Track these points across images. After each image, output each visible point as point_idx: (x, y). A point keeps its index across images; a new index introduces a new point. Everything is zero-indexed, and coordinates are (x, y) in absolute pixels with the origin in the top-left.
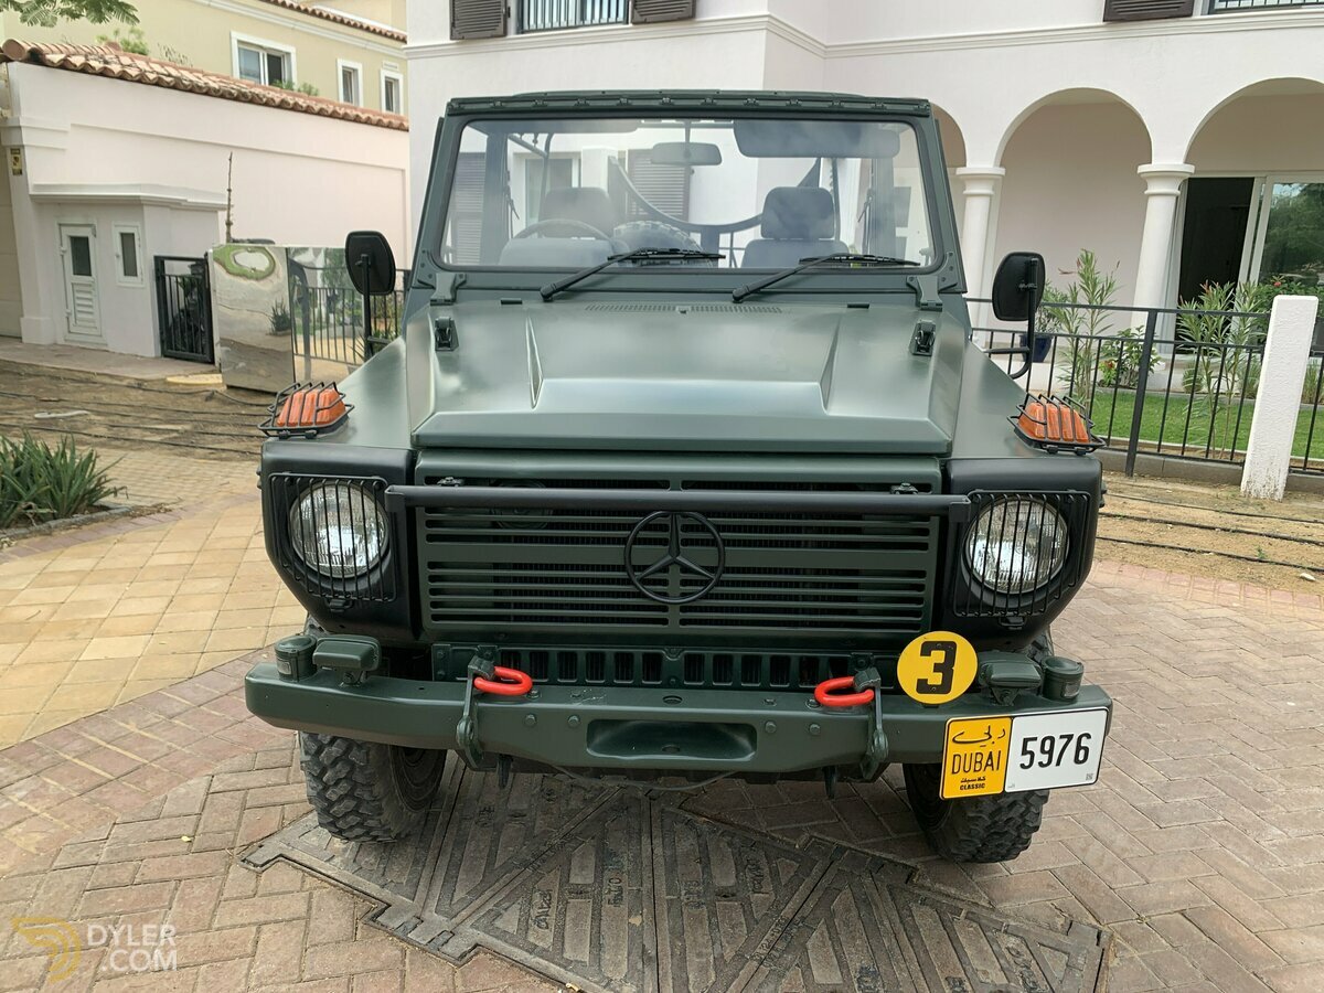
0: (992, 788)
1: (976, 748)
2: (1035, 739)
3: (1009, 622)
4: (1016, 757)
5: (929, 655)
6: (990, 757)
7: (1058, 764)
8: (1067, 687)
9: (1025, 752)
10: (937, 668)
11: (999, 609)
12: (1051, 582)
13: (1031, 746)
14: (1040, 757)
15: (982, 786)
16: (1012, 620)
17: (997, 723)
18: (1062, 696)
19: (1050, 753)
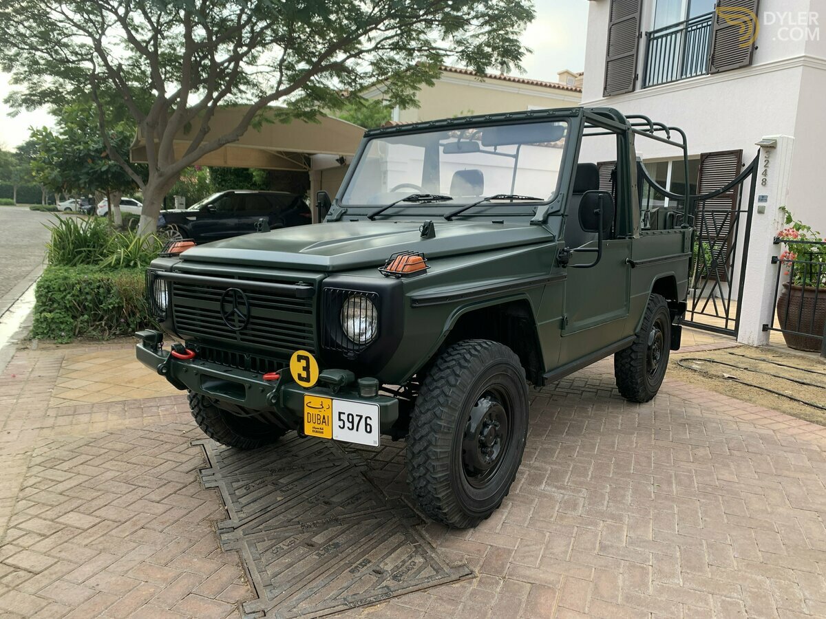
0: (326, 435)
1: (317, 412)
2: (344, 413)
3: (347, 355)
4: (337, 423)
6: (324, 418)
7: (357, 430)
9: (340, 419)
10: (304, 369)
13: (343, 417)
14: (348, 425)
15: (322, 433)
16: (349, 354)
17: (326, 401)
19: (352, 422)
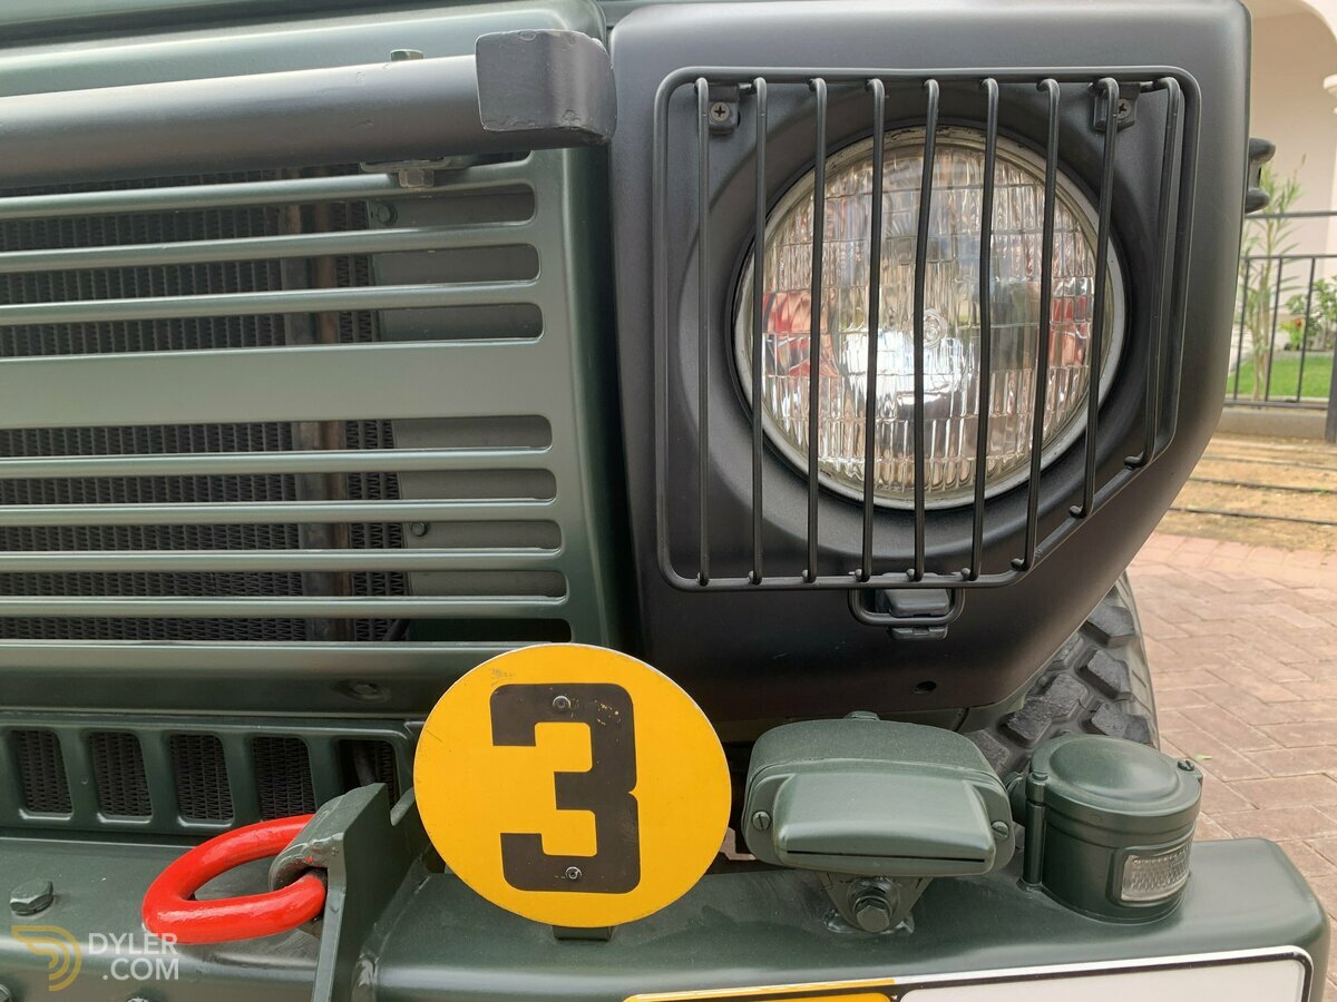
3: (889, 607)
5: (529, 740)
8: (1133, 866)
10: (570, 791)
11: (839, 563)
12: (1045, 475)
16: (907, 601)
18: (1116, 901)
